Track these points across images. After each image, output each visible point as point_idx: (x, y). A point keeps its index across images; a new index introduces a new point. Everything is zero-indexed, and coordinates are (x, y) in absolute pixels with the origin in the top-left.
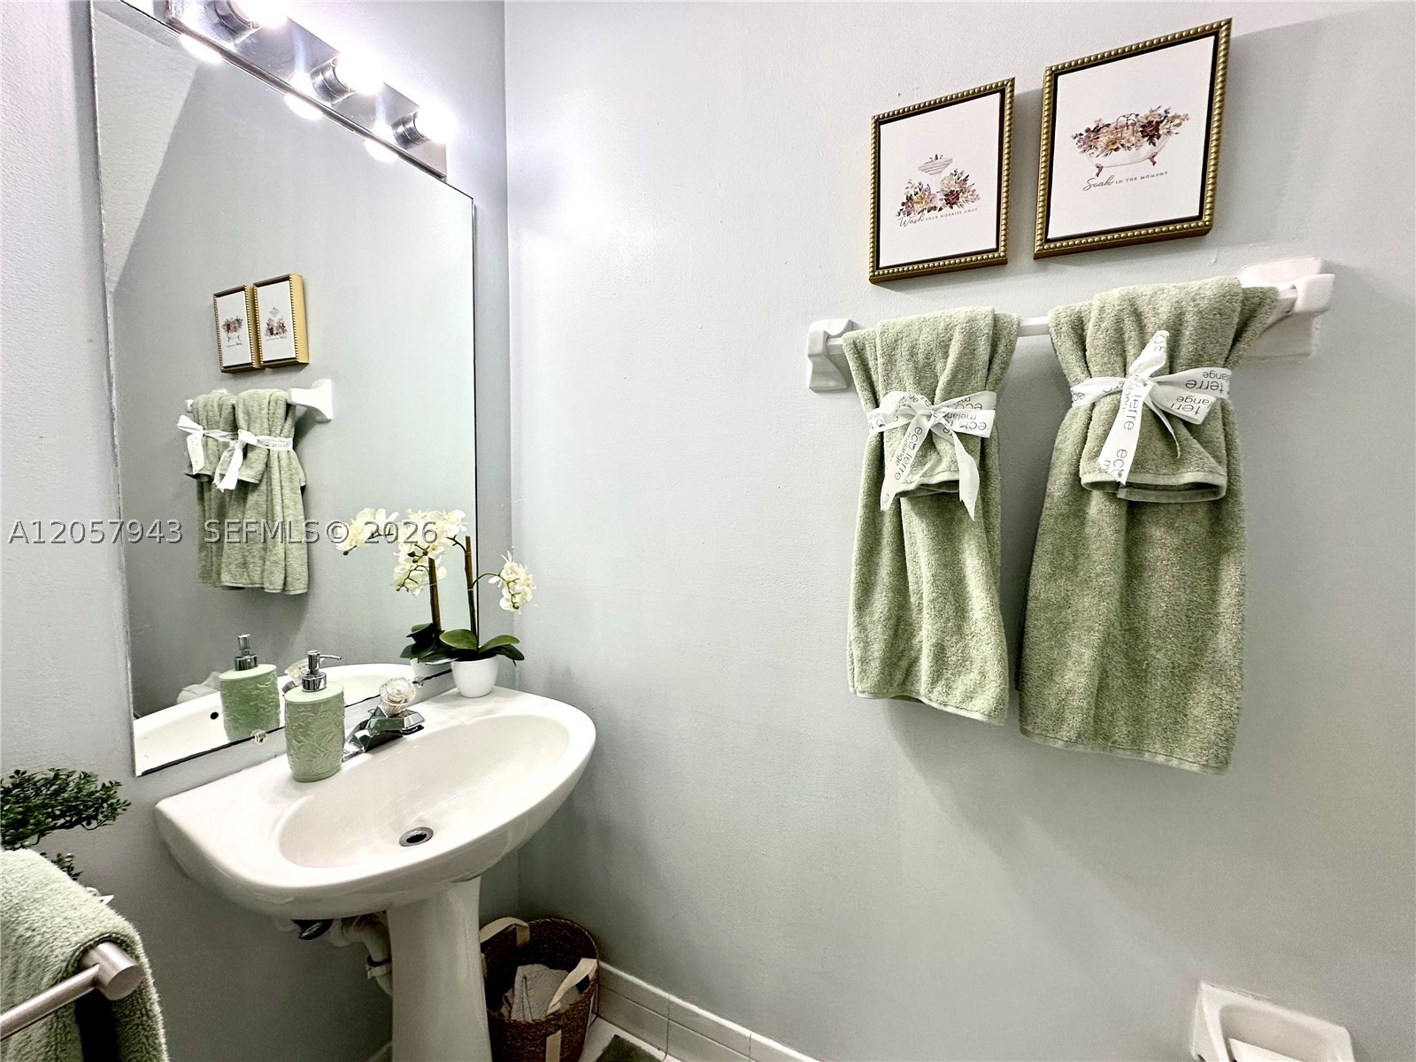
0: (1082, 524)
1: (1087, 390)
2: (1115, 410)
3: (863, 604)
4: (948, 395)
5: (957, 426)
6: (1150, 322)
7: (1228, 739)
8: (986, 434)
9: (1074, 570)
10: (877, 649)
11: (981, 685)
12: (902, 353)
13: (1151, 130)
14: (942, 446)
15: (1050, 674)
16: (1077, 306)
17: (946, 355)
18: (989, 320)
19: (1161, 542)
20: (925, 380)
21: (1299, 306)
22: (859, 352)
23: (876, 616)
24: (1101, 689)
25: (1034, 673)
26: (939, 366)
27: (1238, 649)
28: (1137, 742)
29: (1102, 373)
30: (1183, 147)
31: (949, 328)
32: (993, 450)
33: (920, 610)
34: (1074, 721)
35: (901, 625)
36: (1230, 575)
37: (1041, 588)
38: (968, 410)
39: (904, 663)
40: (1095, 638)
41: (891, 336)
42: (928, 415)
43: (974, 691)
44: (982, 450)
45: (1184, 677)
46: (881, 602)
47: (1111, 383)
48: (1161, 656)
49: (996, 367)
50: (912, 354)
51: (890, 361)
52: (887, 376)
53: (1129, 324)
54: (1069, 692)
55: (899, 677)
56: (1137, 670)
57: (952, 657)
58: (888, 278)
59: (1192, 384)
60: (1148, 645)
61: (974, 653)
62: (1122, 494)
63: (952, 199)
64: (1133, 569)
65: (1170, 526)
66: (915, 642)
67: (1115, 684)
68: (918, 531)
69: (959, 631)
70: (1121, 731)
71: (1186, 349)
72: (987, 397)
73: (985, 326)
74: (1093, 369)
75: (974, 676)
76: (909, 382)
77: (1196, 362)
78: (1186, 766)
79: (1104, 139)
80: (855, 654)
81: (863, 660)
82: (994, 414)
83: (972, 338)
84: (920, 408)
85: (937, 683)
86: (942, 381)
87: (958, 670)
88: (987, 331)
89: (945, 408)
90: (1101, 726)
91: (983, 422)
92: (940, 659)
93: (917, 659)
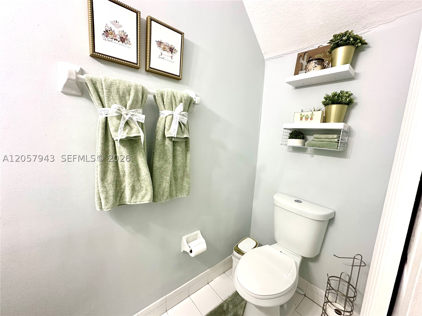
0: (164, 146)
1: (164, 113)
2: (172, 120)
3: (103, 179)
4: (131, 108)
6: (178, 100)
7: (189, 188)
8: (143, 122)
9: (163, 158)
10: (111, 193)
11: (146, 193)
12: (113, 90)
13: (171, 50)
14: (132, 125)
15: (160, 185)
16: (161, 90)
17: (129, 95)
18: (141, 87)
19: (179, 150)
20: (123, 100)
21: (196, 103)
22: (94, 84)
23: (109, 182)
24: (171, 185)
25: (157, 186)
26: (127, 98)
27: (190, 170)
28: (176, 195)
29: (168, 109)
31: (130, 86)
32: (144, 126)
33: (124, 176)
34: (167, 194)
35: (118, 183)
36: (189, 156)
37: (157, 163)
38: (137, 114)
39: (119, 194)
40: (169, 173)
41: (108, 82)
42: (127, 114)
43: (145, 195)
44: (141, 125)
45: (183, 178)
46: (110, 177)
47: (171, 112)
48: (180, 174)
49: (143, 102)
50: (118, 92)
51: (109, 91)
52: (108, 97)
54: (165, 188)
55: (118, 199)
56: (176, 179)
57: (137, 188)
58: (96, 56)
59: (184, 115)
60: (177, 173)
61: (143, 185)
62: (173, 139)
63: (123, 40)
65: (180, 146)
66: (123, 187)
67: (172, 183)
68: (122, 151)
69: (139, 180)
72: (141, 110)
73: (140, 88)
74: (166, 108)
75: (144, 191)
76: (117, 101)
77: (184, 111)
78: (184, 196)
79: (162, 46)
80: (102, 197)
81: (106, 198)
82: (144, 116)
83: (136, 91)
84: (124, 111)
85: (132, 197)
86: (129, 103)
87: (139, 191)
88: (141, 90)
89: (131, 112)
90: (171, 195)
91: (142, 118)
92: (133, 190)
93: (123, 192)
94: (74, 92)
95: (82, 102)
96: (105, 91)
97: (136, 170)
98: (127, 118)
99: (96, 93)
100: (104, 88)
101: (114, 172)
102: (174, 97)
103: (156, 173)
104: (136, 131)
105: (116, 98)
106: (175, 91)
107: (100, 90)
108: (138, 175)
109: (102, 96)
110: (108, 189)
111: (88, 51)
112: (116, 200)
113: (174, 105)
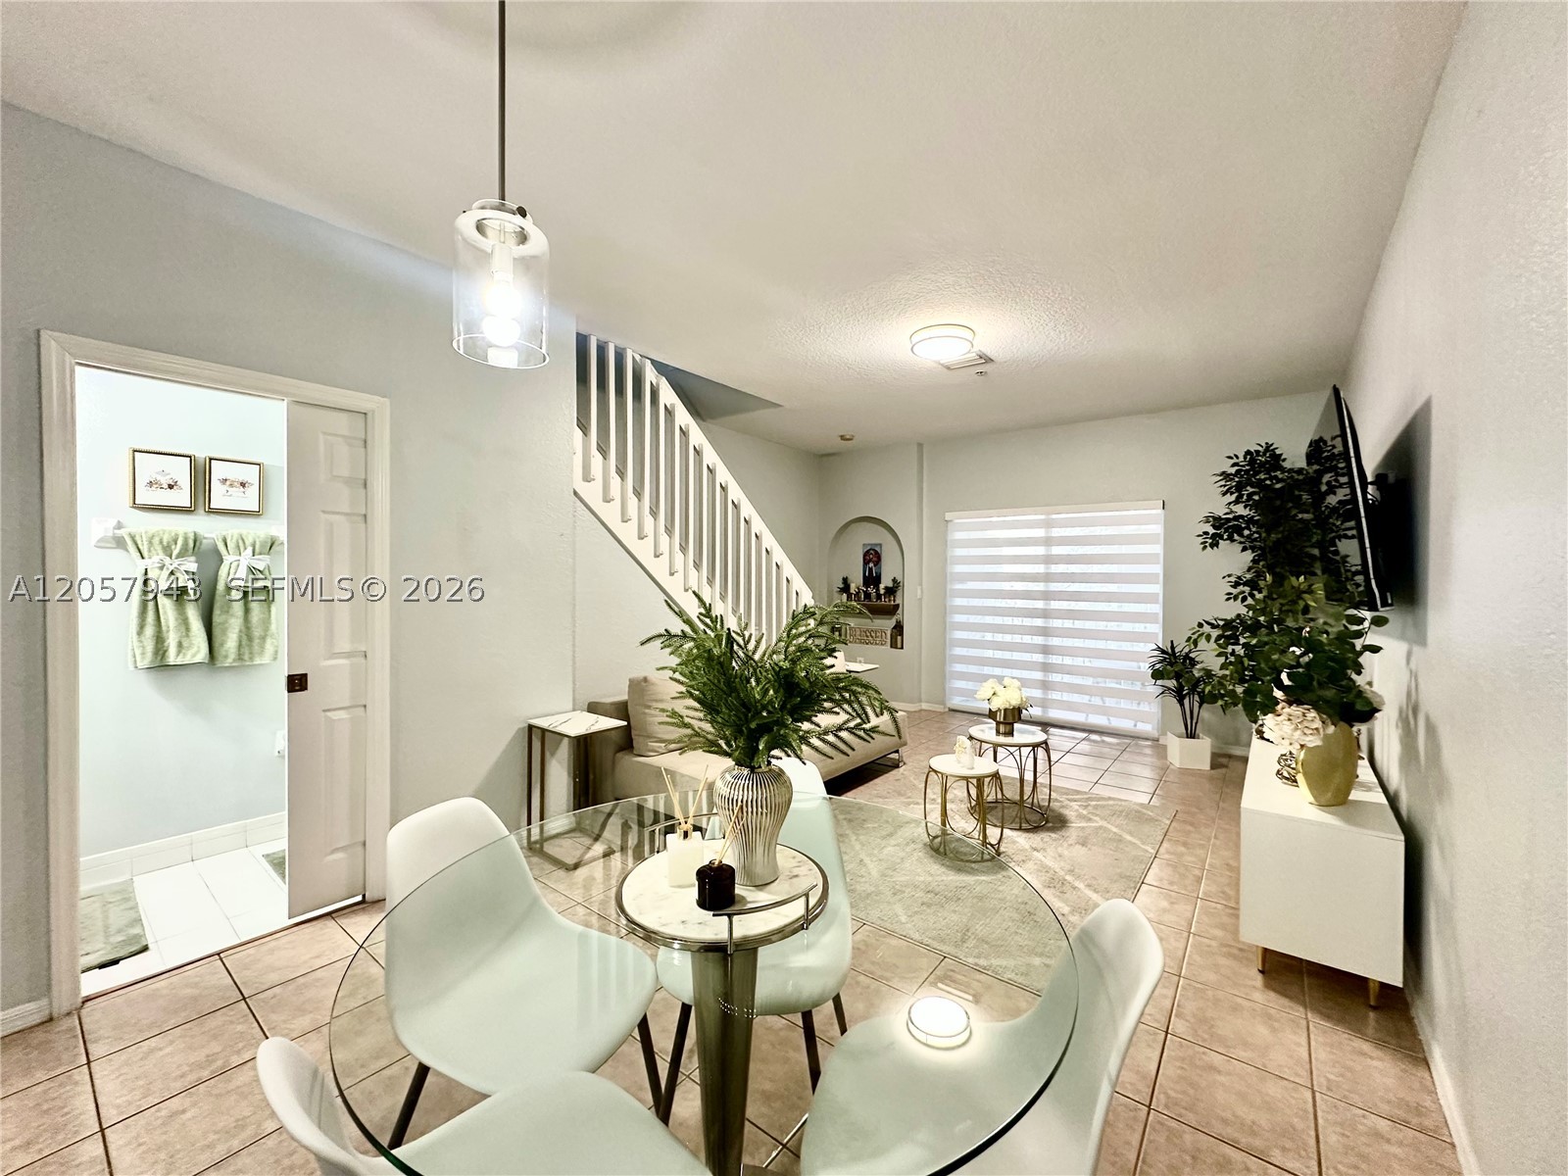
1: (228, 559)
2: (238, 565)
3: (140, 633)
4: (178, 557)
5: (182, 568)
6: (247, 543)
7: (276, 652)
8: (195, 571)
9: (227, 612)
10: (150, 647)
11: (198, 652)
12: (156, 541)
13: (243, 485)
14: (178, 575)
15: (222, 645)
16: (224, 533)
17: (176, 544)
19: (254, 602)
20: (167, 550)
22: (132, 537)
23: (148, 636)
24: (240, 646)
25: (216, 644)
26: (173, 547)
27: (277, 629)
28: (251, 659)
29: (233, 555)
30: (253, 491)
31: (177, 535)
32: (196, 576)
33: (168, 631)
34: (232, 656)
35: (159, 639)
36: (273, 609)
37: (217, 618)
38: (186, 562)
39: (161, 652)
40: (237, 630)
41: (150, 534)
42: (171, 564)
43: (196, 654)
44: (193, 575)
45: (263, 638)
46: (149, 631)
47: (238, 558)
48: (257, 633)
49: (196, 549)
50: (161, 542)
51: (150, 543)
52: (149, 551)
53: (241, 544)
54: (229, 648)
55: (159, 658)
56: (250, 639)
57: (185, 644)
58: (135, 505)
59: (259, 560)
60: (252, 630)
61: (193, 643)
63: (171, 487)
64: (247, 610)
66: (166, 644)
67: (244, 643)
68: (166, 605)
69: (187, 636)
70: (246, 657)
71: (257, 550)
72: (193, 559)
73: (192, 536)
74: (230, 553)
75: (195, 649)
76: (160, 552)
77: (260, 554)
78: (266, 662)
79: (228, 483)
80: (138, 652)
81: (143, 654)
82: (197, 564)
83: (186, 539)
84: (167, 560)
85: (178, 655)
86: (175, 553)
87: (188, 648)
88: (192, 537)
89: (178, 562)
90: (240, 657)
91: (193, 567)
92: (180, 645)
93: (166, 651)
94: (109, 545)
95: (120, 552)
96: (145, 543)
97: (185, 623)
98: (171, 568)
99: (135, 547)
100: (144, 539)
101: (154, 625)
102: (243, 540)
103: (216, 631)
104: (183, 580)
105: (159, 548)
106: (244, 533)
107: (139, 542)
108: (188, 629)
109: (141, 547)
110: (145, 644)
111: (127, 501)
112: (156, 658)
113: (242, 549)
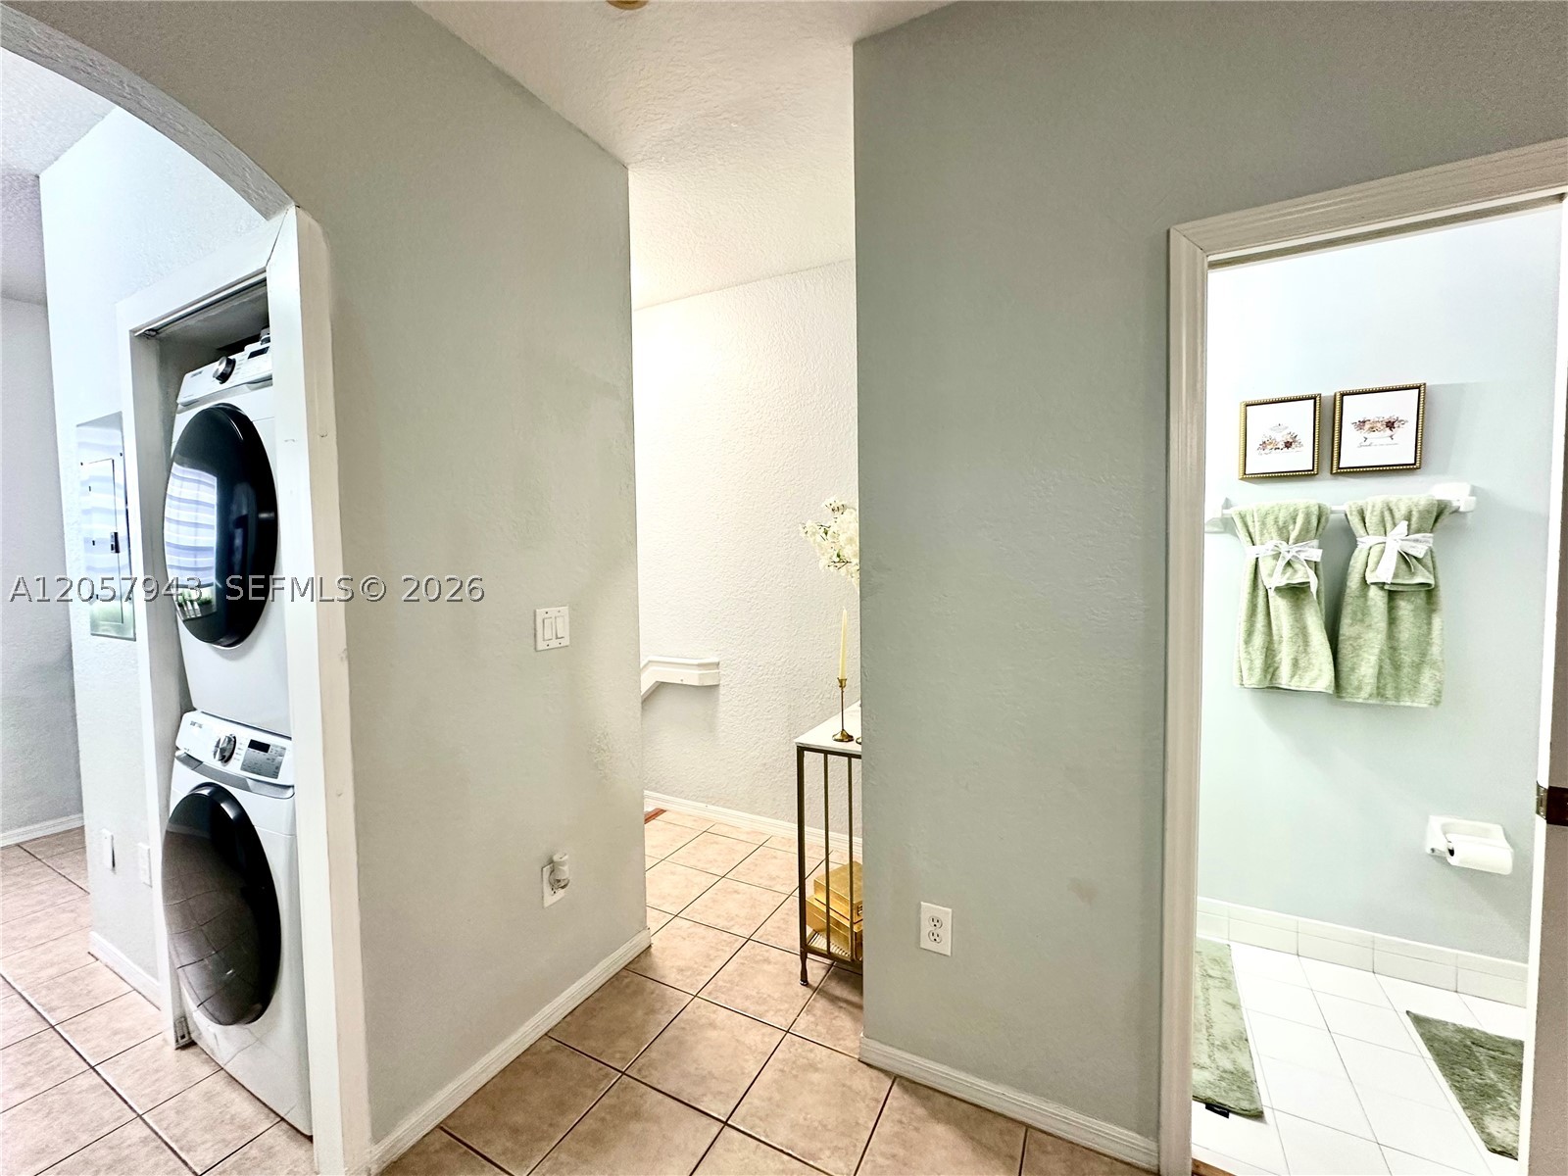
0: (1366, 600)
1: (1365, 542)
2: (1383, 551)
3: (1248, 641)
4: (1296, 541)
5: (1302, 556)
6: (1397, 515)
7: (1439, 692)
8: (1318, 560)
9: (1362, 621)
10: (1259, 662)
11: (1319, 676)
12: (1270, 520)
13: (1390, 425)
14: (1297, 566)
15: (1353, 669)
16: (1361, 503)
17: (1295, 523)
18: (1317, 507)
19: (1405, 608)
20: (1284, 533)
21: (1461, 510)
22: (1243, 518)
23: (1255, 648)
24: (1380, 674)
25: (1345, 666)
26: (1291, 527)
27: (1441, 653)
28: (1397, 697)
29: (1374, 534)
30: (1406, 434)
31: (1296, 511)
32: (1320, 567)
33: (1280, 642)
34: (1368, 688)
35: (1270, 652)
36: (1437, 621)
37: (1347, 629)
38: (1307, 548)
39: (1271, 670)
40: (1376, 651)
41: (1263, 512)
42: (1288, 551)
43: (1316, 679)
44: (1316, 566)
45: (1418, 667)
46: (1258, 639)
47: (1381, 539)
48: (1407, 657)
49: (1320, 529)
50: (1276, 522)
51: (1263, 524)
52: (1262, 534)
53: (1388, 518)
54: (1364, 676)
55: (1269, 677)
56: (1397, 666)
57: (1302, 663)
58: (1247, 477)
59: (1416, 541)
60: (1400, 654)
61: (1314, 661)
62: (1386, 587)
63: (1288, 445)
64: (1392, 620)
65: (1409, 601)
66: (1277, 659)
67: (1386, 671)
68: (1280, 606)
69: (1305, 651)
70: (1389, 692)
71: (1414, 526)
72: (1315, 542)
73: (1315, 511)
74: (1370, 532)
75: (1315, 672)
76: (1275, 535)
77: (1418, 531)
78: (1421, 705)
79: (1367, 426)
80: (1245, 666)
81: (1250, 669)
82: (1321, 551)
83: (1308, 516)
84: (1284, 547)
85: (1292, 677)
86: (1293, 535)
87: (1306, 670)
88: (1316, 513)
89: (1295, 548)
90: (1380, 691)
91: (1316, 554)
92: (1295, 663)
93: (1278, 668)
94: (1216, 529)
95: (1227, 538)
96: (1257, 524)
97: (1302, 633)
98: (1288, 557)
99: (1245, 530)
100: (1256, 519)
101: (1264, 633)
102: (1391, 510)
103: (1345, 649)
104: (1303, 574)
105: (1273, 530)
106: (1393, 499)
107: (1250, 524)
108: (1306, 643)
109: (1251, 530)
110: (1253, 657)
111: (1237, 472)
112: (1265, 677)
113: (1389, 526)
